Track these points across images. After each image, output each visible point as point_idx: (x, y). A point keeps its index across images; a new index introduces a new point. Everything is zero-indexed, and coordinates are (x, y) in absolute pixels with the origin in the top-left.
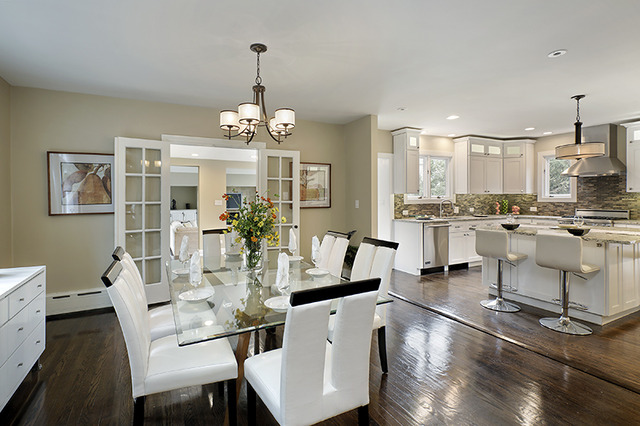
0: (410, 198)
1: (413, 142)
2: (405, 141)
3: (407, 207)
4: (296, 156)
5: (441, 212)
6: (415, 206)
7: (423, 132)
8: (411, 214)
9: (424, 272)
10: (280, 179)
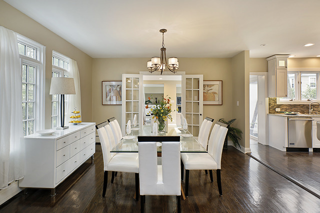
0: (281, 100)
1: (282, 63)
2: (275, 64)
3: (279, 106)
4: (201, 77)
5: (311, 111)
6: (287, 105)
7: (290, 57)
8: (283, 111)
9: (288, 149)
10: (192, 89)
